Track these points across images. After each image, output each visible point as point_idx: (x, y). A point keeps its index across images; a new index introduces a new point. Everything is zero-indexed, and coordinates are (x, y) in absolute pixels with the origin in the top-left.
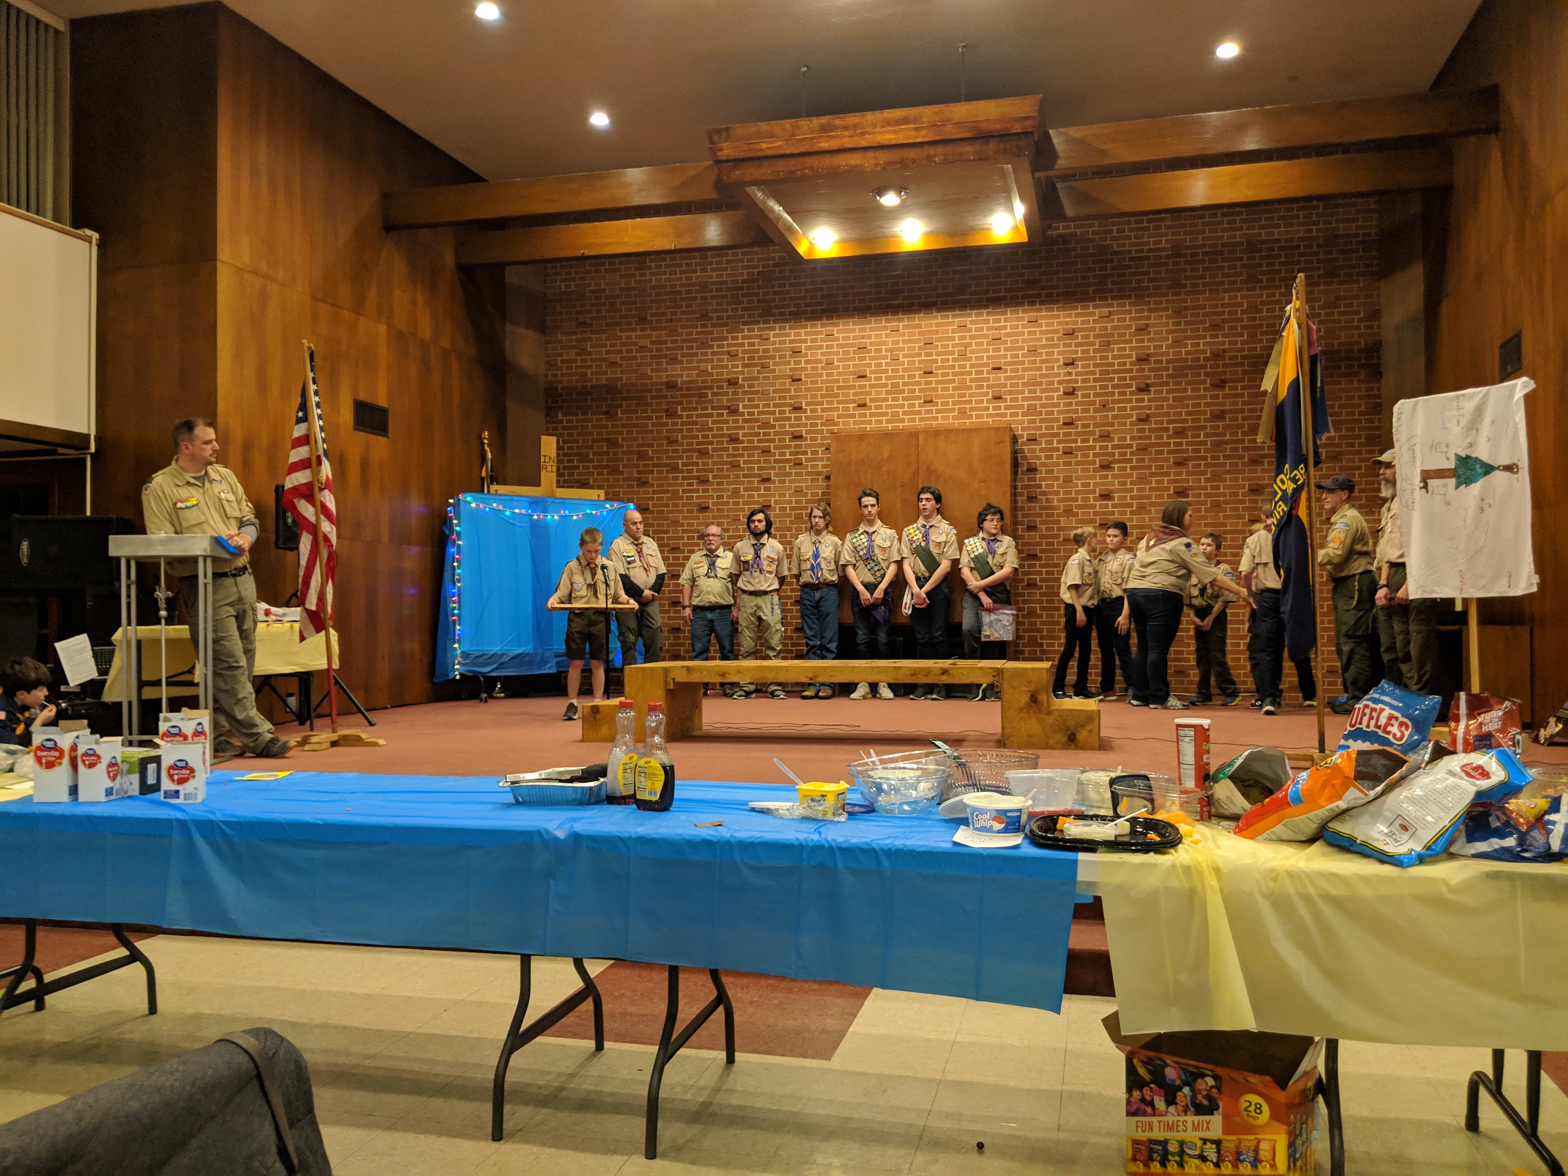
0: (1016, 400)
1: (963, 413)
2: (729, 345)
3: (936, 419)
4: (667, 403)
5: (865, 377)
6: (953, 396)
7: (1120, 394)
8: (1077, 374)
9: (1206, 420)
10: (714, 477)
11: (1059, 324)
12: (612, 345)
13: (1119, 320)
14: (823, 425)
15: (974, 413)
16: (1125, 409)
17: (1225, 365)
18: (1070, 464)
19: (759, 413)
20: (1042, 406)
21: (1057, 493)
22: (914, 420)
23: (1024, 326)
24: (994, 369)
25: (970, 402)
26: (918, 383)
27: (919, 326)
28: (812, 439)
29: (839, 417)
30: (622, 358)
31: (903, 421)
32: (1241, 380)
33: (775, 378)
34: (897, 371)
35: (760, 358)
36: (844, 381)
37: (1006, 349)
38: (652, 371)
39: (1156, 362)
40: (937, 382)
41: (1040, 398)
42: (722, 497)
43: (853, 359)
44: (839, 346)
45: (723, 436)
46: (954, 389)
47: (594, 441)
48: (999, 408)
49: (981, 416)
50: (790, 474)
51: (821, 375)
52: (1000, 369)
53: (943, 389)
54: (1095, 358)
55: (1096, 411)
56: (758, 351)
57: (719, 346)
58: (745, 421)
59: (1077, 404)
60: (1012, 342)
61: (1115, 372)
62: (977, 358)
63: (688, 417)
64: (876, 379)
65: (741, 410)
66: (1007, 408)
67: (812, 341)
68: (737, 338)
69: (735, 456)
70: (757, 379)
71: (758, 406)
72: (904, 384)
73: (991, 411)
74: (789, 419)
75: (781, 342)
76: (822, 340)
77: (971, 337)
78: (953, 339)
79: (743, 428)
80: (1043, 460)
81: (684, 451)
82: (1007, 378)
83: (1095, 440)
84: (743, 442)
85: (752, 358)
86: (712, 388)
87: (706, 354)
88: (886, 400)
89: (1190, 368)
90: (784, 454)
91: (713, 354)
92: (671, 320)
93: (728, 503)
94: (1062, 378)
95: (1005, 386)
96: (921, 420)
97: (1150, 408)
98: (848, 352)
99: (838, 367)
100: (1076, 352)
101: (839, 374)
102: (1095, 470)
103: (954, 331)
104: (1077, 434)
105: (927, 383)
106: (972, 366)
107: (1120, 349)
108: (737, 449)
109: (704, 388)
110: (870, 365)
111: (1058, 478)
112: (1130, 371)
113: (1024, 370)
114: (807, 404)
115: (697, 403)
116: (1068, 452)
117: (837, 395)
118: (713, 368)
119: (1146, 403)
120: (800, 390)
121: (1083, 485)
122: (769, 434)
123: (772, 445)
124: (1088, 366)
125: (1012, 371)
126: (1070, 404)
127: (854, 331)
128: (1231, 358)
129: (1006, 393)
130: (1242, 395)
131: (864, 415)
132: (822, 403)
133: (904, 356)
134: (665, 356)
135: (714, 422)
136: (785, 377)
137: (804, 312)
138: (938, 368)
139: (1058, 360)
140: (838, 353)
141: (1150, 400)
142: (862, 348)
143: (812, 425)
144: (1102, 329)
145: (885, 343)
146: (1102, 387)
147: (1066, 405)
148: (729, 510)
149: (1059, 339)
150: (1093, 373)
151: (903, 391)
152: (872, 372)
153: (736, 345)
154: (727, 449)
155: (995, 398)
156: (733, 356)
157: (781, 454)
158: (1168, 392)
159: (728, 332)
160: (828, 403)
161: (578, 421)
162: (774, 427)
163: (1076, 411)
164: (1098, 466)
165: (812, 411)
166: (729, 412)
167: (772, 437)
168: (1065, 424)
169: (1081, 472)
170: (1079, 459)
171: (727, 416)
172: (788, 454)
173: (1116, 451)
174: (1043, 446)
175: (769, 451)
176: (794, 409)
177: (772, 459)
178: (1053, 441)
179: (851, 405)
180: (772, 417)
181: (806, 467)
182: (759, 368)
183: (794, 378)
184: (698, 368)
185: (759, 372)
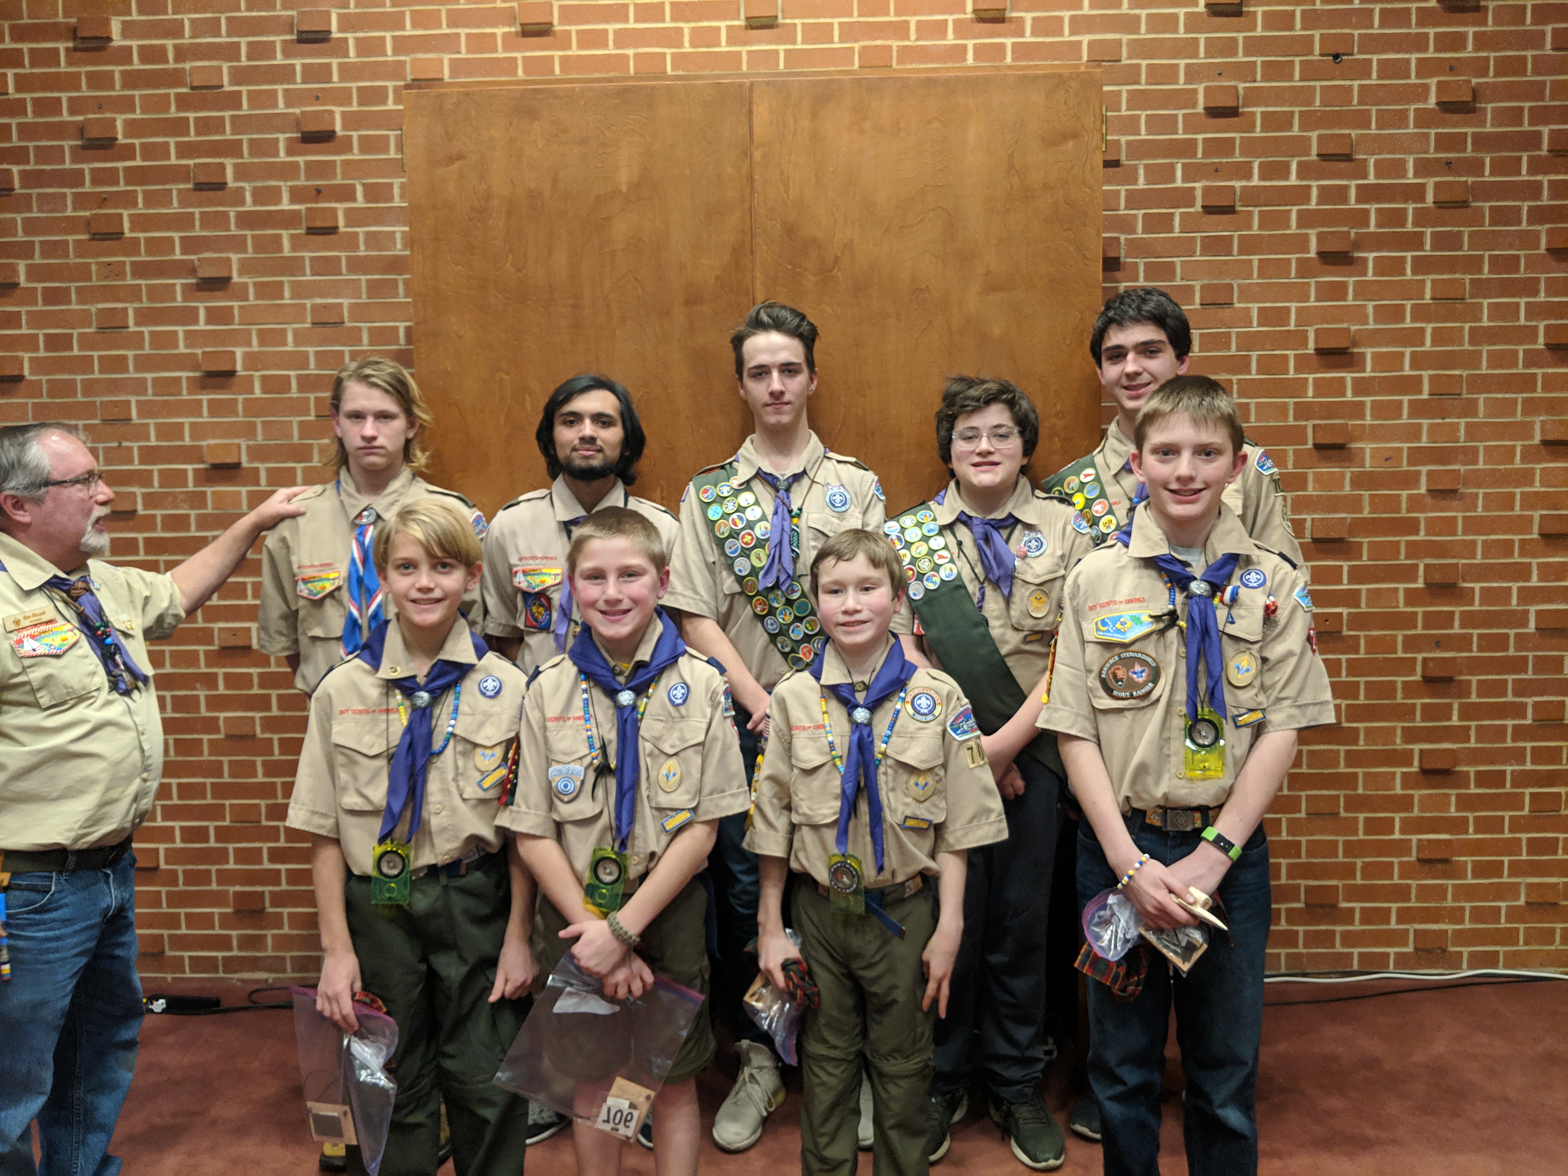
0: (1055, 26)
7: (1388, 17)
10: (34, 273)
16: (1403, 68)
18: (1224, 245)
19: (181, 54)
20: (1141, 49)
28: (367, 144)
41: (1131, 23)
42: (64, 342)
45: (59, 130)
48: (998, 52)
50: (292, 266)
55: (1310, 71)
58: (132, 80)
59: (1253, 45)
69: (103, 200)
74: (286, 75)
80: (1140, 234)
83: (1304, 171)
84: (128, 152)
90: (274, 195)
93: (85, 364)
97: (1481, 67)
102: (1305, 269)
104: (1250, 147)
108: (110, 177)
116: (1220, 208)
121: (1266, 316)
122: (217, 125)
123: (229, 164)
126: (1229, 47)
143: (367, 95)
147: (1213, 48)
148: (90, 387)
154: (76, 178)
155: (982, 18)
157: (260, 196)
160: (418, 20)
162: (234, 100)
163: (1245, 71)
164: (1312, 254)
165: (366, 47)
166: (75, 49)
167: (229, 136)
168: (1214, 112)
169: (1261, 275)
170: (1255, 230)
171: (70, 63)
172: (285, 197)
173: (1373, 207)
174: (1141, 184)
175: (221, 186)
176: (300, 41)
177: (232, 212)
178: (1171, 168)
179: (500, 31)
180: (225, 66)
181: (351, 242)
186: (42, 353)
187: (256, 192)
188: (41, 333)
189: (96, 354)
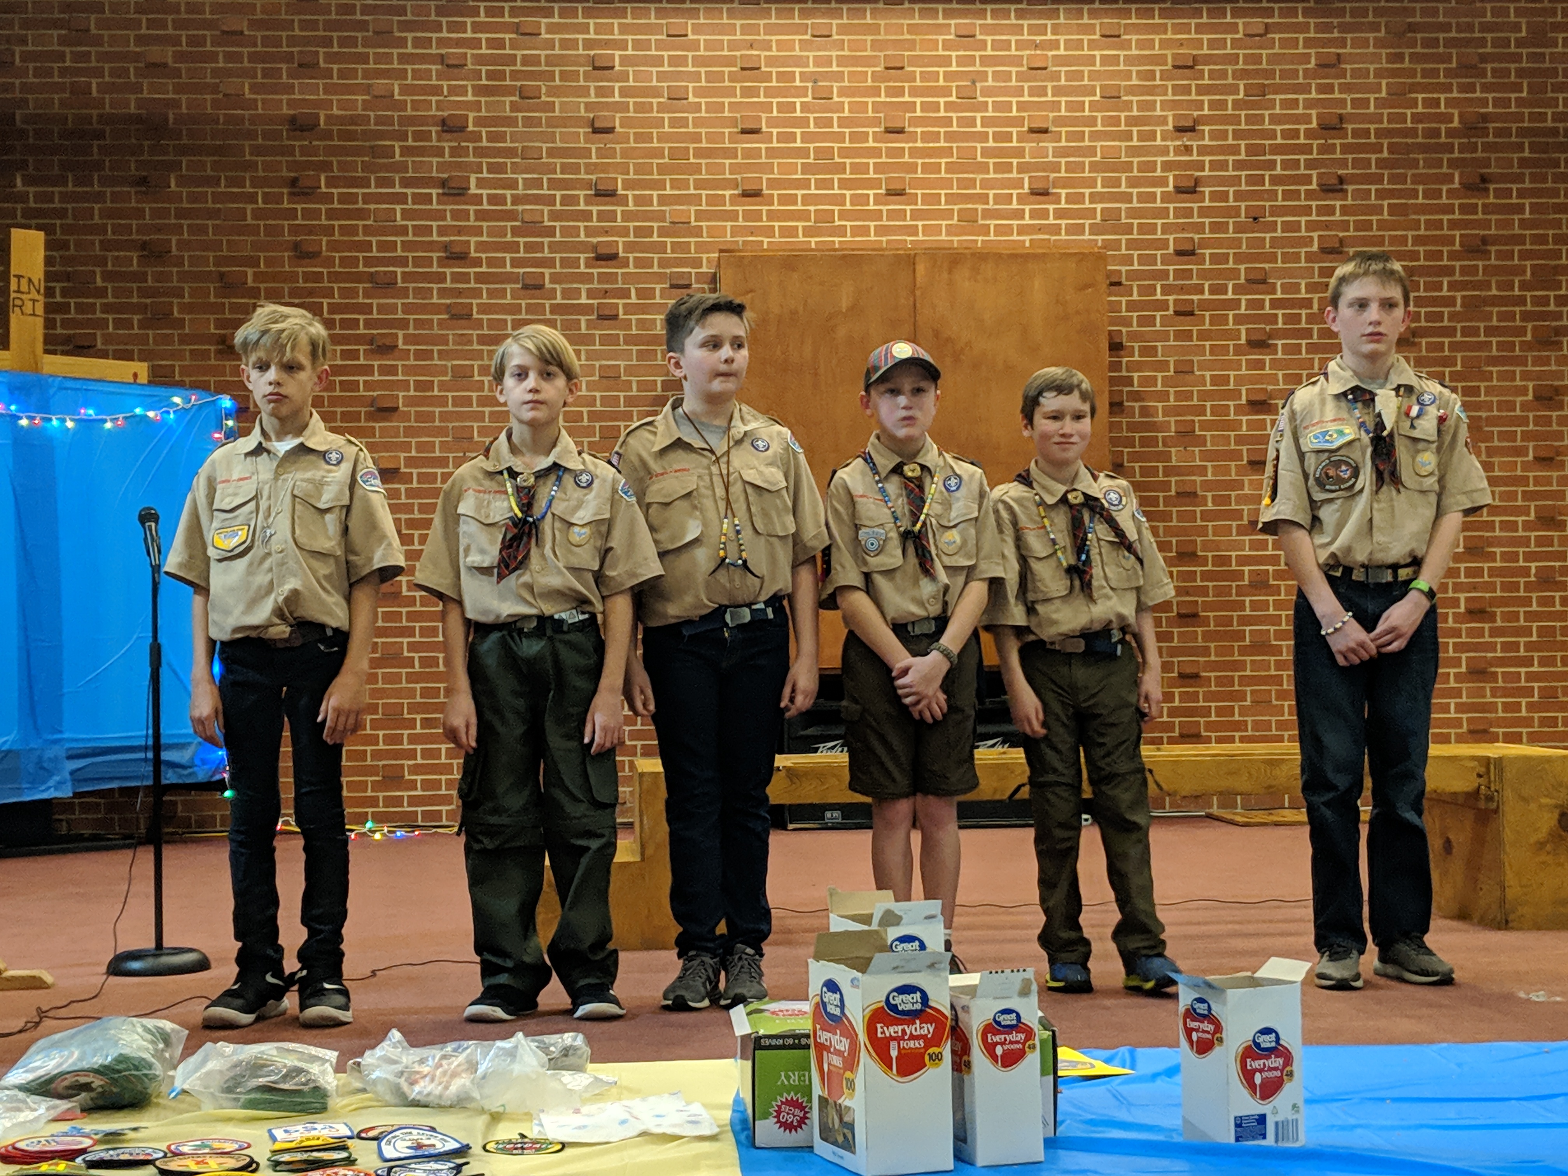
0: (1080, 198)
1: (969, 219)
2: (441, 42)
3: (913, 231)
4: (294, 166)
5: (756, 131)
6: (948, 183)
7: (1287, 195)
8: (1202, 150)
9: (1453, 256)
10: (408, 339)
11: (1164, 44)
13: (1284, 43)
14: (662, 232)
15: (992, 223)
16: (1296, 227)
17: (1487, 147)
18: (1188, 335)
19: (516, 200)
20: (1133, 213)
21: (1163, 396)
22: (865, 231)
23: (1092, 45)
24: (1032, 131)
25: (984, 199)
26: (875, 152)
27: (874, 29)
28: (639, 263)
29: (700, 216)
31: (841, 231)
32: (1520, 178)
33: (552, 122)
34: (829, 122)
35: (515, 75)
36: (710, 138)
37: (1057, 91)
38: (254, 88)
39: (1356, 133)
40: (914, 152)
41: (1127, 197)
42: (429, 386)
43: (731, 92)
44: (699, 61)
45: (431, 246)
46: (950, 167)
47: (107, 246)
48: (1044, 214)
49: (1008, 230)
51: (660, 122)
52: (1045, 131)
53: (926, 168)
54: (1236, 120)
55: (1239, 227)
56: (512, 59)
57: (417, 43)
58: (482, 215)
59: (1203, 212)
60: (1070, 76)
61: (1277, 149)
62: (997, 106)
63: (343, 199)
64: (781, 137)
65: (473, 190)
66: (1060, 214)
67: (637, 45)
68: (462, 27)
69: (459, 293)
70: (511, 122)
71: (513, 185)
72: (845, 153)
73: (1027, 221)
74: (586, 216)
75: (566, 44)
76: (660, 46)
77: (985, 61)
78: (945, 61)
79: (478, 231)
80: (1135, 328)
81: (335, 277)
82: (1061, 152)
83: (1237, 289)
84: (478, 262)
85: (501, 75)
86: (402, 136)
87: (388, 58)
88: (806, 184)
89: (1424, 148)
90: (577, 293)
91: (404, 58)
93: (443, 401)
94: (1171, 157)
95: (1056, 168)
96: (881, 230)
97: (1345, 226)
98: (720, 76)
99: (697, 107)
100: (1200, 105)
101: (698, 122)
102: (1238, 350)
103: (947, 45)
104: (1203, 275)
105: (891, 153)
106: (986, 122)
107: (1285, 104)
108: (465, 278)
109: (382, 135)
110: (768, 107)
111: (1162, 366)
112: (1306, 149)
113: (1095, 136)
114: (628, 185)
115: (367, 168)
116: (1185, 312)
117: (697, 169)
118: (405, 90)
119: (1337, 217)
120: (612, 153)
121: (1215, 380)
122: (539, 247)
123: (547, 272)
124: (1224, 135)
125: (1071, 137)
126: (1189, 213)
127: (732, 30)
128: (1499, 133)
129: (1057, 183)
130: (1520, 209)
131: (757, 216)
132: (659, 185)
133: (842, 92)
134: (288, 58)
135: (407, 215)
136: (578, 121)
138: (915, 121)
139: (1163, 121)
140: (696, 77)
141: (1345, 210)
142: (750, 69)
143: (638, 231)
144: (1248, 59)
145: (800, 61)
146: (1251, 180)
147: (1178, 213)
148: (444, 417)
149: (1164, 76)
150: (1235, 150)
151: (841, 168)
152: (772, 122)
153: (459, 43)
154: (441, 278)
155: (1035, 193)
156: (452, 67)
157: (566, 294)
158: (1381, 195)
160: (675, 185)
161: (65, 197)
162: (551, 232)
163: (1199, 228)
164: (1243, 341)
165: (640, 200)
166: (444, 194)
167: (546, 254)
168: (1179, 253)
169: (1211, 354)
170: (1207, 326)
171: (438, 203)
172: (584, 294)
173: (1280, 312)
174: (1135, 297)
175: (541, 287)
176: (596, 195)
177: (547, 303)
178: (1154, 286)
179: (728, 193)
180: (546, 209)
181: (628, 325)
182: (515, 99)
183: (597, 125)
184: (367, 89)
185: (514, 107)
186: (412, 393)
187: (564, 291)
188: (412, 379)
189: (450, 394)
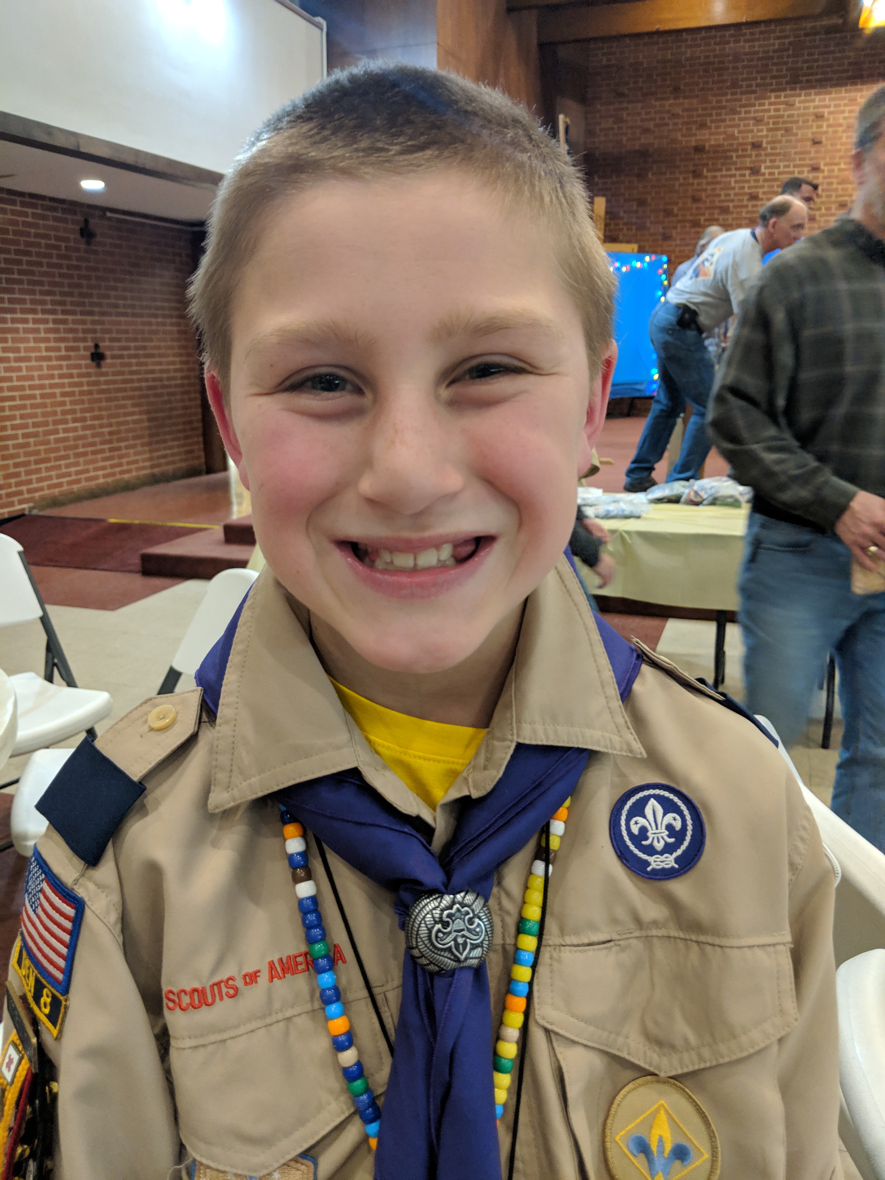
2: (756, 111)
4: (695, 165)
12: (646, 114)
14: (839, 183)
30: (656, 125)
33: (797, 141)
35: (784, 123)
38: (682, 136)
45: (744, 194)
47: (625, 200)
56: (783, 116)
57: (746, 112)
63: (712, 177)
67: (835, 106)
68: (764, 104)
70: (780, 142)
75: (806, 108)
76: (845, 105)
79: (763, 187)
81: (707, 208)
85: (778, 123)
86: (737, 150)
87: (734, 119)
92: (703, 89)
114: (826, 165)
115: (722, 164)
118: (740, 132)
120: (820, 152)
132: (838, 164)
135: (736, 182)
136: (807, 140)
137: (830, 79)
153: (763, 111)
156: (758, 121)
159: (757, 99)
166: (751, 173)
182: (783, 132)
183: (816, 140)
184: (725, 133)
185: (782, 136)
